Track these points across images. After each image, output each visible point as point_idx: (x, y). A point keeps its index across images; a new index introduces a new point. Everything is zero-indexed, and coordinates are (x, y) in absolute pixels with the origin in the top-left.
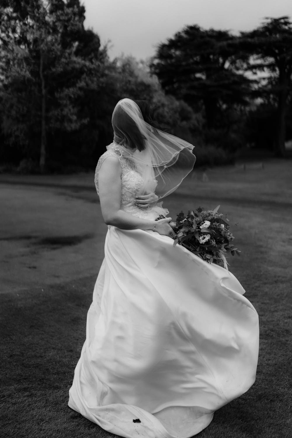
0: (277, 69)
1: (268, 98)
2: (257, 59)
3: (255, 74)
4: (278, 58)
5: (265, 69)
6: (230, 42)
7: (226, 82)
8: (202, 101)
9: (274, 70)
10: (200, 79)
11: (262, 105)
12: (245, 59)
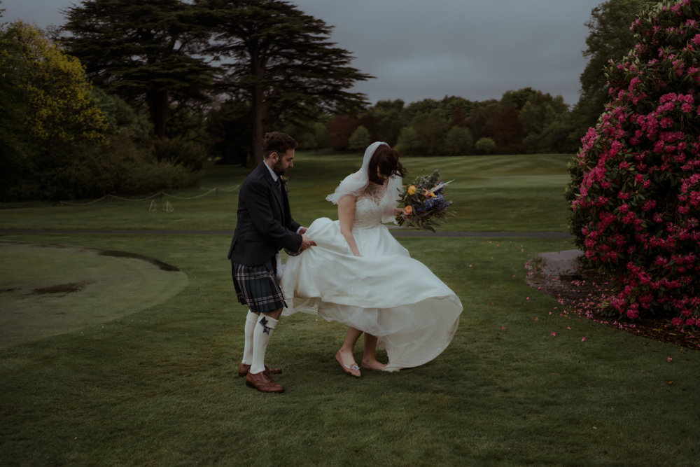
0: (247, 53)
1: (235, 92)
2: (220, 38)
3: (217, 59)
4: (248, 38)
5: (231, 52)
6: (181, 12)
7: (179, 70)
8: (144, 95)
9: (242, 55)
10: (139, 63)
11: (228, 102)
12: (203, 37)
